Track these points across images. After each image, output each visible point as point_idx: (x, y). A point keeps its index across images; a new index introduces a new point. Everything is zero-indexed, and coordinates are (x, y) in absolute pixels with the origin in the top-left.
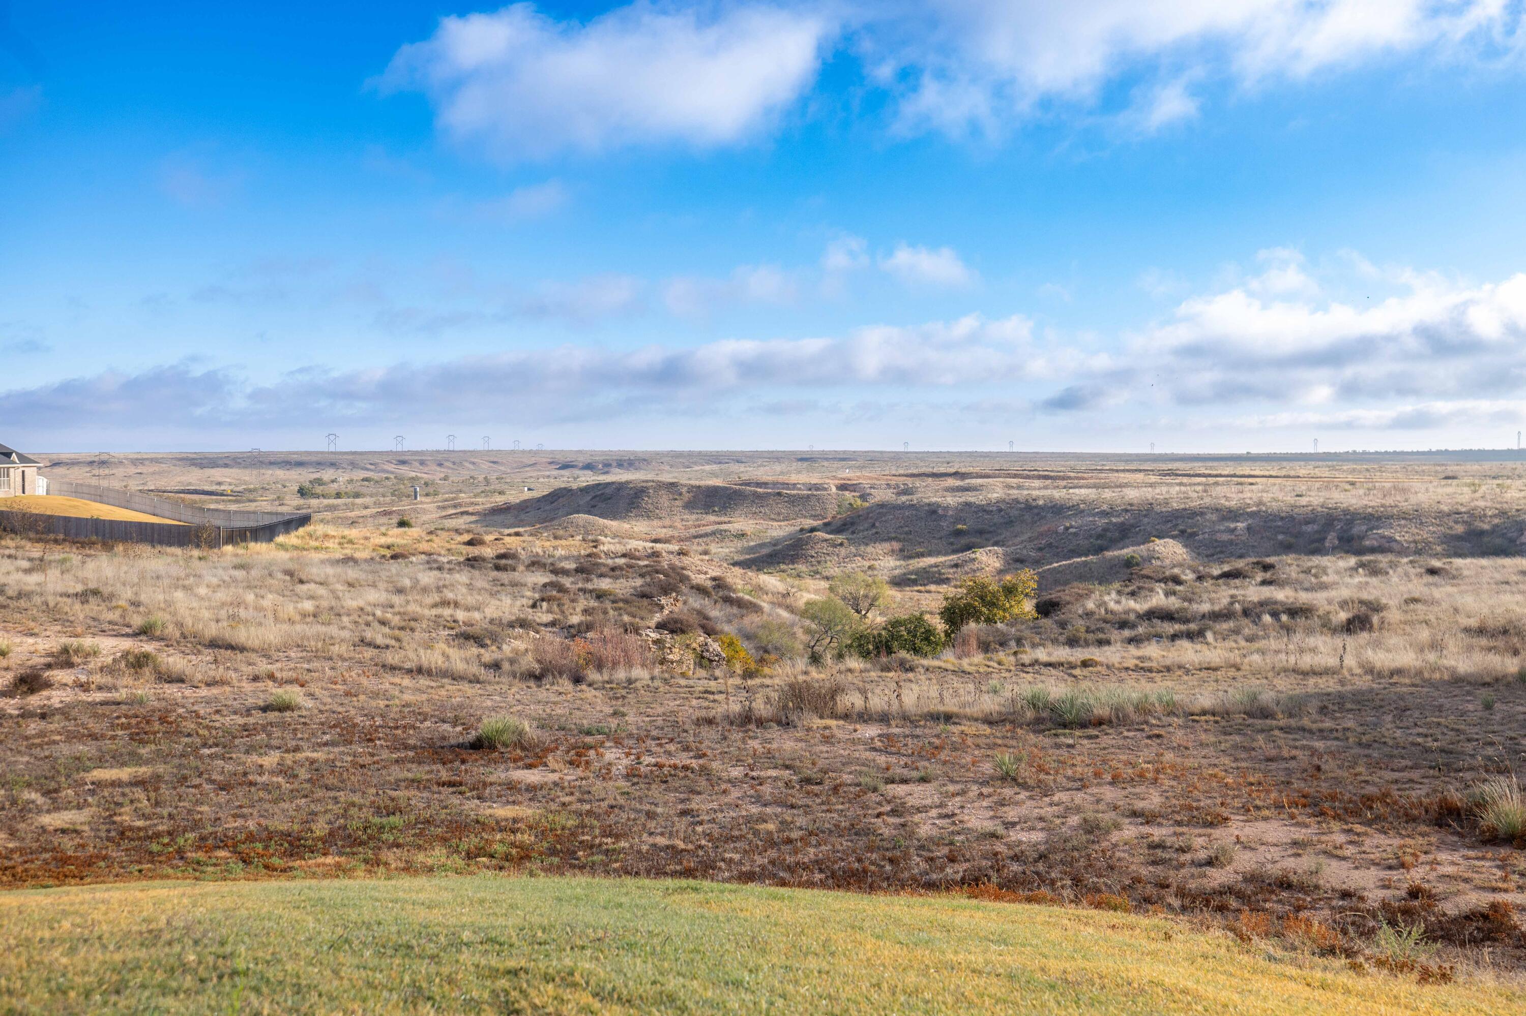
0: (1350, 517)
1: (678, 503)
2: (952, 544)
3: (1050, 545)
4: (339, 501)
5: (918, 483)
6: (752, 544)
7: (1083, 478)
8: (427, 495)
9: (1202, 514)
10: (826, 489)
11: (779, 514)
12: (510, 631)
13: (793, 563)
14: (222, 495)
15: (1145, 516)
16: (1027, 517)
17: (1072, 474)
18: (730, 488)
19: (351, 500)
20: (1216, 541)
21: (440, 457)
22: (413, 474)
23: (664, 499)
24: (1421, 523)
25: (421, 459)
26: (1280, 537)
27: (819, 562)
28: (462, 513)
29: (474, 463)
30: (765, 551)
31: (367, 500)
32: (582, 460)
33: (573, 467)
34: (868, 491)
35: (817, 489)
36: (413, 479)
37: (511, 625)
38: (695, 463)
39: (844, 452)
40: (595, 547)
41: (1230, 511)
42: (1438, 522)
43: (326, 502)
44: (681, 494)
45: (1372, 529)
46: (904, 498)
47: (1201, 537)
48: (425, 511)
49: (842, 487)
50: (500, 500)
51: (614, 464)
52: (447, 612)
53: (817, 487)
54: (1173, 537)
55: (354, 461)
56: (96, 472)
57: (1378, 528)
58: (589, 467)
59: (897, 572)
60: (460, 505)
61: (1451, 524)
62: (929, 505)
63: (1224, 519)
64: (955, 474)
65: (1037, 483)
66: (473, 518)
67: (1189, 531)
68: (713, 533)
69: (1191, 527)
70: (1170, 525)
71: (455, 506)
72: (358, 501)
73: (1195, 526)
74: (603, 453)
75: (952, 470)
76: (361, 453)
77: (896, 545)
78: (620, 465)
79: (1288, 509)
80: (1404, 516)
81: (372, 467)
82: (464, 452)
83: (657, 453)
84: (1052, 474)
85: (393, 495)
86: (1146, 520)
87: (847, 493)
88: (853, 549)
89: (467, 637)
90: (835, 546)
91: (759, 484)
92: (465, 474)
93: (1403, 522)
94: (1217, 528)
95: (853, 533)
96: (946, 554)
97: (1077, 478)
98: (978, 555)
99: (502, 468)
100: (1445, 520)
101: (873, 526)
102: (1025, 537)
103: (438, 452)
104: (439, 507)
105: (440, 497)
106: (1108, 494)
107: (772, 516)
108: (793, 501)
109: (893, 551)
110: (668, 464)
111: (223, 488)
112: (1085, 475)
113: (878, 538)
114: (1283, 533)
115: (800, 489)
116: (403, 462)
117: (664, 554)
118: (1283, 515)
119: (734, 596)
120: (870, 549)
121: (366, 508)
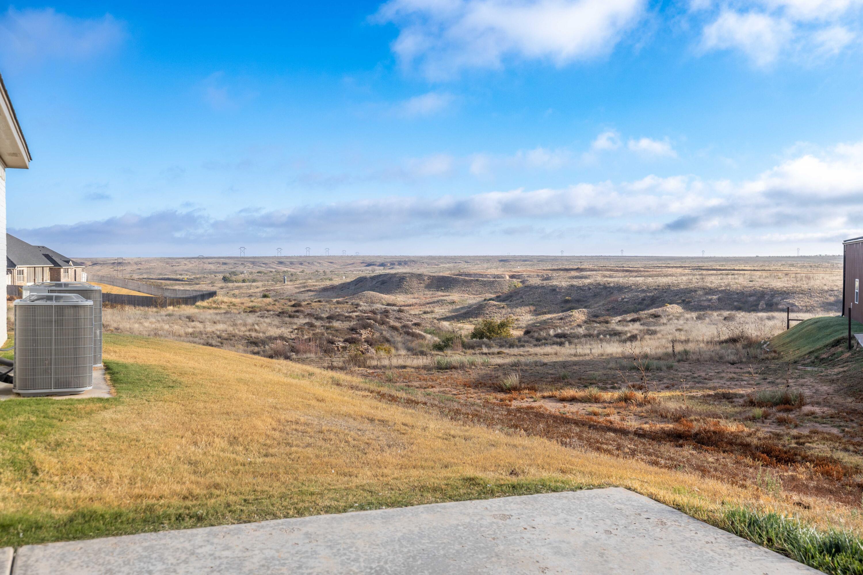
0: (775, 293)
1: (422, 285)
2: (562, 307)
3: (613, 308)
4: (244, 284)
5: (555, 274)
6: (458, 307)
7: (647, 271)
8: (291, 281)
9: (695, 291)
10: (503, 278)
11: (477, 291)
12: (273, 341)
13: (477, 317)
14: (182, 281)
15: (665, 292)
16: (604, 293)
17: (642, 269)
18: (451, 277)
19: (249, 284)
20: (701, 306)
21: (301, 260)
22: (285, 269)
23: (415, 283)
24: (811, 296)
25: (292, 262)
26: (735, 304)
27: (490, 317)
28: (308, 291)
29: (320, 263)
30: (463, 311)
31: (259, 284)
32: (380, 261)
33: (373, 265)
34: (526, 279)
35: (499, 278)
36: (284, 272)
37: (276, 339)
38: (442, 263)
39: (526, 256)
41: (710, 289)
42: (820, 295)
43: (236, 284)
44: (424, 280)
45: (783, 299)
46: (545, 282)
47: (693, 303)
48: (288, 290)
49: (512, 277)
50: (328, 283)
51: (397, 263)
53: (498, 276)
54: (678, 304)
55: (254, 261)
56: (116, 268)
57: (787, 298)
58: (382, 265)
59: (530, 322)
60: (307, 286)
61: (828, 296)
62: (551, 286)
63: (707, 294)
64: (577, 269)
65: (621, 274)
66: (312, 293)
67: (687, 300)
68: (438, 301)
69: (689, 298)
70: (677, 297)
71: (304, 287)
72: (254, 284)
73: (691, 297)
74: (392, 257)
75: (576, 267)
76: (258, 258)
77: (532, 308)
78: (400, 263)
79: (741, 289)
80: (803, 292)
81: (264, 265)
82: (315, 257)
83: (421, 257)
84: (631, 269)
85: (273, 281)
86: (665, 294)
87: (514, 280)
88: (509, 310)
90: (500, 308)
91: (466, 275)
92: (314, 268)
93: (801, 295)
94: (702, 299)
95: (511, 301)
96: (558, 312)
97: (644, 271)
98: (574, 313)
99: (335, 266)
100: (825, 294)
101: (522, 297)
102: (601, 303)
103: (300, 257)
104: (296, 288)
105: (298, 282)
106: (650, 280)
107: (474, 292)
108: (484, 284)
109: (530, 311)
110: (426, 263)
111: (182, 277)
112: (649, 270)
113: (523, 304)
114: (737, 301)
115: (489, 278)
116: (281, 263)
118: (738, 291)
120: (518, 310)
121: (258, 288)
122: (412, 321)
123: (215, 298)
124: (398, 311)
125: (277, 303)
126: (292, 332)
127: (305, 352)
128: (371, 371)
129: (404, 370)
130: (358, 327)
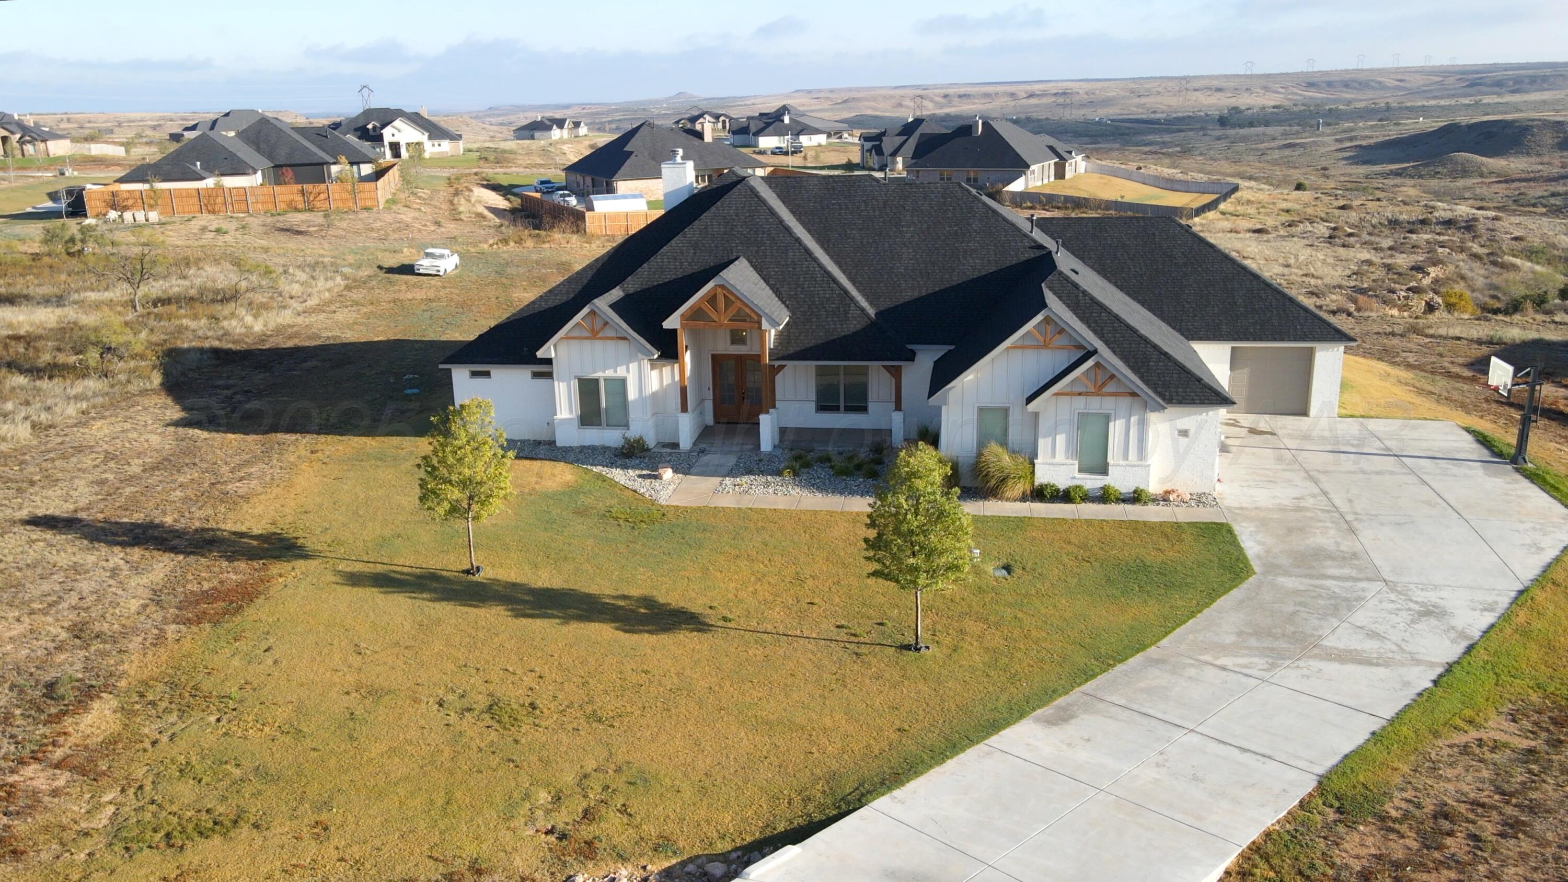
1: (1560, 140)
4: (1252, 131)
12: (1332, 290)
19: (1261, 130)
23: (1548, 137)
25: (1330, 80)
29: (1380, 83)
32: (1493, 76)
37: (1334, 287)
40: (1431, 213)
43: (1241, 132)
44: (1565, 132)
48: (1324, 144)
50: (1393, 133)
51: (1527, 81)
52: (1306, 279)
58: (1498, 84)
60: (1356, 138)
71: (1351, 139)
72: (1268, 130)
78: (1533, 81)
81: (1283, 90)
89: (1312, 293)
104: (1337, 140)
105: (1341, 127)
111: (1157, 116)
116: (1312, 85)
117: (1481, 219)
119: (1500, 260)
121: (1274, 139)
122: (1511, 234)
123: (1238, 194)
124: (1493, 219)
125: (1318, 203)
126: (1350, 276)
127: (1366, 310)
128: (1429, 340)
129: (1458, 342)
130: (1426, 264)
